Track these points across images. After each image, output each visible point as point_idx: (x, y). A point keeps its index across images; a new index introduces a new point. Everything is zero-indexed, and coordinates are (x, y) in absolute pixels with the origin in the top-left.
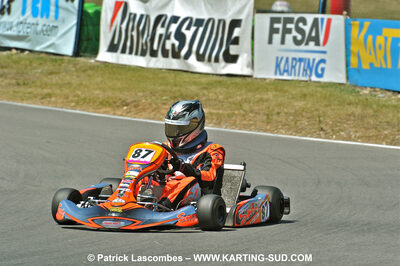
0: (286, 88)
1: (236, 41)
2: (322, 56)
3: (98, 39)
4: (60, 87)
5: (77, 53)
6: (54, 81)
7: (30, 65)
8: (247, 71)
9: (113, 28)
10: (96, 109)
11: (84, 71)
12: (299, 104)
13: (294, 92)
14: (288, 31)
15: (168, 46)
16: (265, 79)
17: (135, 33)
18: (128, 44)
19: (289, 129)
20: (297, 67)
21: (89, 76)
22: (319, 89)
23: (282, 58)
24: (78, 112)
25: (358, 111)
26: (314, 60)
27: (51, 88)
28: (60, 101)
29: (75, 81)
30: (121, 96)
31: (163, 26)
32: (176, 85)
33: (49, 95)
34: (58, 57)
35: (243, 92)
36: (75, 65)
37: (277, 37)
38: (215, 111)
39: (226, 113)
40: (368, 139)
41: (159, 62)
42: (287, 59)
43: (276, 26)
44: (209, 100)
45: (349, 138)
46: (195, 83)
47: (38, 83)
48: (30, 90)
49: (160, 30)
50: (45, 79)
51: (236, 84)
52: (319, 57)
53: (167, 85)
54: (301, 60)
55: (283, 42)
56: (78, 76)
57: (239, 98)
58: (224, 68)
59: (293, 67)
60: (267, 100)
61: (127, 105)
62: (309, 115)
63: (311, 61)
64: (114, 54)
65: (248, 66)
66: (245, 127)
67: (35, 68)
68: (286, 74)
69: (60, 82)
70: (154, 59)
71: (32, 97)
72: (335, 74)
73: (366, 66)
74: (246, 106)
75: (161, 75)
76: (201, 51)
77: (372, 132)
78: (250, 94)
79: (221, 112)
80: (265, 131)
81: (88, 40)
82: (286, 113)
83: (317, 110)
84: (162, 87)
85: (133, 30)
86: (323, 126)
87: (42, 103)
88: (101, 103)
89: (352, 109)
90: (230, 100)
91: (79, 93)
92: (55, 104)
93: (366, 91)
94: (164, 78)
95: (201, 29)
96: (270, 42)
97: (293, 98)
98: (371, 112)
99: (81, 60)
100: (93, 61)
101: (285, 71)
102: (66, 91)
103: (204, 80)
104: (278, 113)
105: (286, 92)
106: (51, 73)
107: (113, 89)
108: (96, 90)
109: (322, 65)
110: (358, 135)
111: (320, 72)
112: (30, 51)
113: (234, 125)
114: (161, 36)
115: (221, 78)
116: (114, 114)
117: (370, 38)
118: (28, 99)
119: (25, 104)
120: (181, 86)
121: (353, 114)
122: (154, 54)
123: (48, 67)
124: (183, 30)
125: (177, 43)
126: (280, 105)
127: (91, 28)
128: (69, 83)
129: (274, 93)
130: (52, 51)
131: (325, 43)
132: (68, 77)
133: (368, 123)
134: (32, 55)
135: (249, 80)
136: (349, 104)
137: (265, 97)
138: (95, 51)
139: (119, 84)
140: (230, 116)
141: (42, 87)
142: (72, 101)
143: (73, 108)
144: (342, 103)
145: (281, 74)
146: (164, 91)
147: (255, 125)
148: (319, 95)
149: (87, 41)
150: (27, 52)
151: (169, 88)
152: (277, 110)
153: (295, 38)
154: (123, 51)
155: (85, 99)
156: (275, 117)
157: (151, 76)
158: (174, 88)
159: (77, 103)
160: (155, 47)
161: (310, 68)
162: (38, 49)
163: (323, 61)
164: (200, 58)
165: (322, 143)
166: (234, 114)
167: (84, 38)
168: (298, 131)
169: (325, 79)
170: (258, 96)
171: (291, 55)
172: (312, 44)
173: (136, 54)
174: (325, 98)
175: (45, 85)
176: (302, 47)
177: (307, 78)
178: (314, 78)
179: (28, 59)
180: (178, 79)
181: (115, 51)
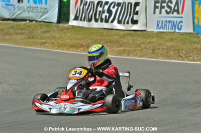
0: (163, 36)
1: (137, 13)
2: (181, 19)
3: (69, 14)
4: (50, 38)
5: (59, 21)
6: (47, 36)
7: (36, 28)
8: (143, 29)
9: (76, 8)
10: (67, 49)
11: (62, 30)
12: (169, 44)
13: (167, 38)
14: (163, 7)
15: (104, 17)
16: (152, 32)
19: (164, 57)
20: (168, 26)
21: (64, 33)
22: (179, 36)
23: (160, 21)
24: (58, 51)
25: (199, 46)
26: (177, 21)
27: (45, 39)
28: (50, 46)
29: (57, 35)
30: (80, 42)
31: (101, 7)
32: (107, 36)
33: (45, 43)
34: (49, 24)
35: (141, 38)
36: (58, 27)
38: (126, 49)
39: (132, 49)
41: (99, 25)
42: (162, 21)
43: (157, 5)
44: (124, 43)
45: (194, 60)
46: (117, 35)
47: (39, 37)
48: (35, 40)
49: (100, 9)
50: (43, 35)
51: (138, 35)
52: (179, 20)
53: (103, 36)
54: (169, 22)
55: (160, 13)
56: (59, 33)
57: (139, 42)
58: (131, 27)
59: (166, 25)
60: (153, 42)
61: (83, 47)
62: (174, 49)
63: (175, 22)
64: (77, 22)
65: (143, 26)
66: (142, 56)
67: (38, 30)
68: (162, 29)
69: (50, 36)
70: (97, 23)
71: (36, 44)
72: (187, 28)
74: (143, 46)
75: (100, 31)
76: (120, 19)
78: (144, 40)
79: (130, 49)
80: (152, 58)
82: (163, 49)
83: (178, 46)
84: (101, 37)
86: (181, 55)
87: (41, 47)
88: (70, 46)
89: (196, 45)
90: (135, 43)
91: (59, 41)
92: (47, 47)
94: (102, 33)
95: (120, 8)
96: (154, 13)
97: (166, 41)
99: (61, 25)
100: (67, 25)
101: (161, 27)
102: (53, 41)
103: (122, 33)
104: (159, 49)
105: (162, 38)
106: (46, 32)
107: (76, 39)
108: (67, 39)
109: (181, 24)
110: (198, 58)
111: (180, 27)
112: (36, 21)
113: (136, 55)
114: (100, 12)
115: (131, 32)
116: (77, 51)
118: (34, 45)
119: (32, 48)
120: (110, 36)
121: (196, 48)
123: (45, 29)
124: (111, 8)
125: (108, 15)
126: (159, 45)
127: (65, 8)
128: (54, 37)
129: (157, 38)
130: (46, 21)
131: (182, 13)
132: (54, 34)
134: (37, 23)
135: (144, 32)
136: (195, 43)
137: (152, 40)
138: (68, 20)
139: (79, 37)
140: (134, 51)
141: (41, 39)
142: (56, 46)
143: (57, 49)
144: (191, 43)
145: (159, 29)
146: (102, 39)
147: (147, 55)
148: (179, 39)
149: (63, 16)
150: (34, 22)
151: (104, 38)
152: (158, 47)
153: (166, 11)
154: (81, 20)
155: (62, 44)
156: (157, 51)
157: (95, 32)
158: (107, 38)
159: (58, 46)
160: (97, 17)
161: (174, 25)
162: (40, 20)
163: (181, 22)
164: (119, 22)
165: (180, 63)
166: (136, 50)
167: (62, 14)
168: (168, 58)
169: (181, 31)
170: (149, 40)
171: (164, 19)
174: (182, 40)
175: (43, 38)
176: (170, 15)
177: (173, 31)
178: (177, 30)
179: (34, 25)
180: (109, 33)
181: (78, 20)
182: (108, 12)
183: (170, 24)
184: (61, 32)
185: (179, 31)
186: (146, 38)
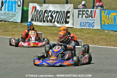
2: (93, 21)
3: (28, 18)
4: (17, 32)
5: (22, 22)
6: (15, 30)
8: (72, 26)
9: (32, 14)
12: (87, 35)
13: (85, 32)
14: (84, 14)
16: (77, 28)
17: (38, 16)
18: (37, 19)
19: (84, 43)
22: (93, 31)
23: (82, 22)
25: (104, 37)
26: (91, 22)
27: (14, 32)
31: (47, 13)
32: (51, 31)
33: (14, 34)
34: (16, 23)
36: (21, 25)
37: (80, 16)
40: (108, 45)
41: (46, 24)
42: (83, 22)
43: (80, 13)
45: (102, 45)
46: (56, 30)
48: (8, 33)
49: (46, 15)
54: (87, 22)
58: (65, 25)
59: (85, 25)
60: (78, 35)
62: (90, 39)
65: (72, 25)
67: (10, 27)
68: (83, 27)
69: (17, 30)
70: (44, 23)
72: (97, 26)
73: (106, 24)
75: (46, 28)
77: (109, 43)
81: (25, 18)
82: (83, 38)
83: (92, 37)
84: (47, 31)
85: (38, 15)
86: (94, 42)
89: (102, 37)
93: (107, 31)
94: (47, 29)
95: (58, 14)
97: (85, 34)
98: (108, 37)
99: (23, 24)
101: (83, 26)
102: (19, 33)
103: (59, 29)
104: (81, 38)
105: (83, 32)
106: (14, 28)
109: (93, 24)
110: (104, 44)
111: (93, 26)
112: (8, 21)
114: (46, 16)
117: (107, 15)
118: (8, 35)
119: (7, 37)
121: (103, 38)
122: (44, 22)
123: (14, 26)
124: (53, 14)
125: (51, 18)
126: (81, 36)
127: (26, 14)
128: (20, 31)
130: (14, 21)
132: (19, 29)
133: (107, 41)
134: (9, 23)
135: (72, 29)
136: (102, 35)
137: (77, 33)
144: (100, 35)
146: (48, 32)
153: (86, 16)
154: (35, 21)
157: (44, 28)
158: (50, 31)
160: (45, 20)
161: (90, 25)
162: (10, 21)
163: (94, 23)
165: (94, 47)
167: (23, 17)
168: (87, 43)
169: (94, 28)
171: (85, 21)
172: (90, 18)
173: (39, 22)
174: (94, 34)
175: (12, 31)
176: (88, 19)
177: (89, 28)
178: (91, 28)
179: (7, 24)
180: (51, 29)
181: (33, 21)
182: (51, 17)
183: (88, 24)
184: (23, 28)
185: (92, 28)
186: (74, 32)
